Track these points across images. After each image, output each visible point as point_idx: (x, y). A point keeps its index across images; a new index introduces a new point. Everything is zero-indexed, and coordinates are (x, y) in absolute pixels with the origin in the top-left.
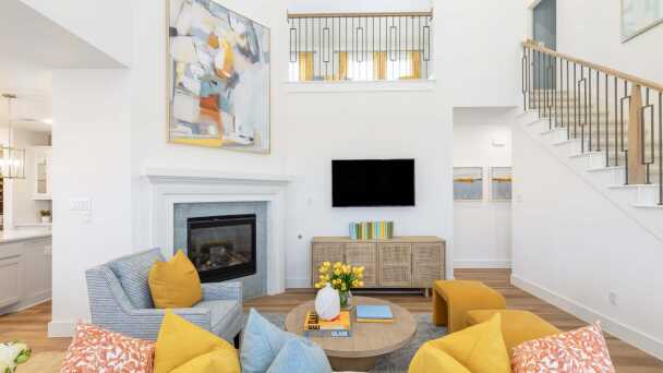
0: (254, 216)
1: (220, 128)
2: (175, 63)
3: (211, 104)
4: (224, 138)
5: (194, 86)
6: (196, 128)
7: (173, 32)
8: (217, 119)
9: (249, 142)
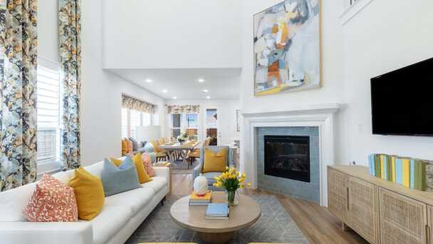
0: (308, 138)
1: (280, 81)
2: (256, 55)
3: (274, 68)
4: (282, 86)
5: (265, 62)
6: (267, 85)
7: (256, 40)
8: (278, 76)
9: (300, 83)
